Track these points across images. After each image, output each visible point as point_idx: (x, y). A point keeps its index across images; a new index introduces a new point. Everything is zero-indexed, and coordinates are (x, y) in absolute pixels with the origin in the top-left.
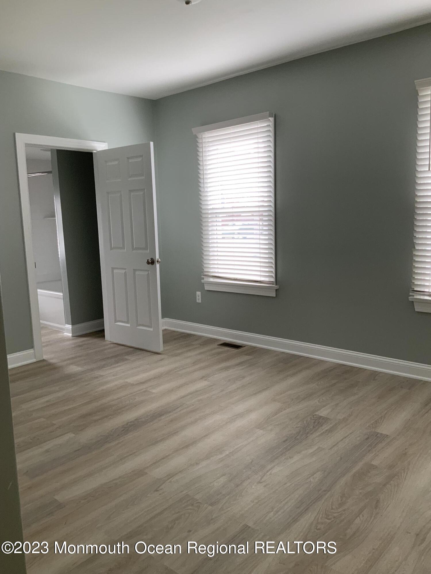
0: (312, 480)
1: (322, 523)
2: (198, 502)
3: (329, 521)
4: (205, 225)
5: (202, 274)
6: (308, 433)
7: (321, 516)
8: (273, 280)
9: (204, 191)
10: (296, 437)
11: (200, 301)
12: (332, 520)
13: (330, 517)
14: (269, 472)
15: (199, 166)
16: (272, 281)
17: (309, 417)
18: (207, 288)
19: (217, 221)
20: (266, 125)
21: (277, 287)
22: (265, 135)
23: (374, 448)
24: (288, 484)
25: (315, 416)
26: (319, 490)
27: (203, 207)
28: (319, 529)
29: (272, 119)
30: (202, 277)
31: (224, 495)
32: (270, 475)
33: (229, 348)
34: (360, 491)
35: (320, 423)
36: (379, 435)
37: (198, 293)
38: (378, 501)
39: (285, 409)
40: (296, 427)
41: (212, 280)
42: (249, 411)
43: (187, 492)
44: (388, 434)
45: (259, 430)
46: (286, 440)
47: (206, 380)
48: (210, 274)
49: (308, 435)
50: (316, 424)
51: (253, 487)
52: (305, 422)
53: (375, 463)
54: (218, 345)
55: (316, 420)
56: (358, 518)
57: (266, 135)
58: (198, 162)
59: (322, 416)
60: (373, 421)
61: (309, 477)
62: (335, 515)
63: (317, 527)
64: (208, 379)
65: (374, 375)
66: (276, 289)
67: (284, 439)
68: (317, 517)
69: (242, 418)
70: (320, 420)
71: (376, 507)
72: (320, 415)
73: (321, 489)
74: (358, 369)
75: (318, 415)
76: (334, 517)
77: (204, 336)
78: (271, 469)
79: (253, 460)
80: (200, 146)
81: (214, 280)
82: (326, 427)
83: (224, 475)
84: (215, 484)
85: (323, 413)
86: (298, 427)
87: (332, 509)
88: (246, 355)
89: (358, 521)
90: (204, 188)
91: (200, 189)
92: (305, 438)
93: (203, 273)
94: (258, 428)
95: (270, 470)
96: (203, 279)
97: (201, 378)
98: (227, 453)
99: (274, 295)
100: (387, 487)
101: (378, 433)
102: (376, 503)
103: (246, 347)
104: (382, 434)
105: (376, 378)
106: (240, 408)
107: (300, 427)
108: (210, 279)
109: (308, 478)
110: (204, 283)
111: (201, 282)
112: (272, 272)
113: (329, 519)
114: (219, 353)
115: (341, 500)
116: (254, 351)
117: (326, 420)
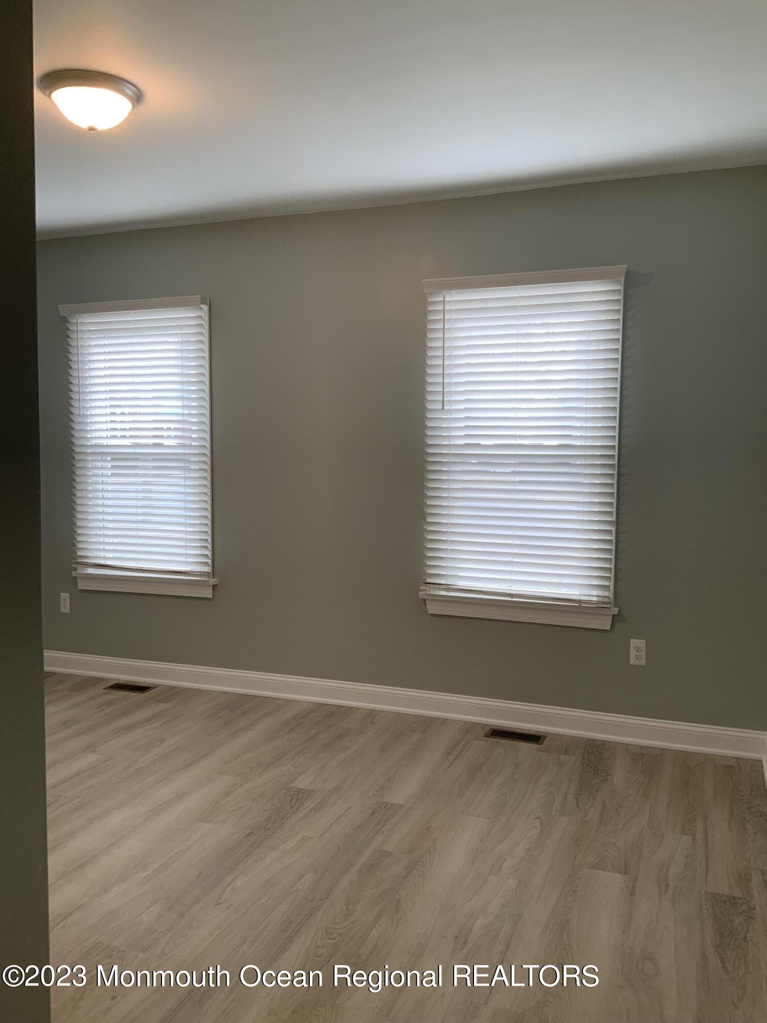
0: (299, 887)
1: (324, 947)
2: (120, 951)
3: (334, 941)
4: (80, 474)
5: (73, 561)
6: (283, 818)
7: (320, 937)
8: (207, 569)
9: (80, 415)
10: (265, 826)
11: (68, 610)
12: (338, 938)
13: (333, 936)
14: (231, 886)
15: (70, 371)
16: (207, 571)
17: (282, 792)
18: (82, 586)
19: (103, 467)
20: (195, 315)
21: (215, 581)
22: (193, 332)
23: (384, 825)
24: (264, 900)
25: (291, 790)
26: (312, 901)
27: (77, 442)
28: (320, 956)
29: (205, 308)
30: (74, 566)
31: (162, 932)
32: (232, 890)
33: (125, 693)
34: (373, 891)
35: (301, 800)
36: (389, 806)
37: (65, 596)
38: (399, 901)
39: (241, 786)
40: (264, 811)
41: (91, 571)
42: (181, 796)
43: (97, 939)
44: (401, 803)
45: (203, 823)
46: (251, 833)
47: (93, 752)
48: (89, 561)
49: (285, 820)
50: (294, 801)
51: (209, 912)
52: (276, 801)
53: (388, 847)
54: (104, 689)
55: (293, 795)
56: (374, 930)
57: (196, 331)
58: (68, 363)
59: (301, 789)
60: (379, 787)
61: (296, 884)
62: (341, 931)
63: (317, 953)
64: (97, 750)
65: (372, 715)
66: (213, 586)
67: (247, 832)
68: (316, 938)
69: (171, 808)
70: (300, 796)
71: (397, 910)
72: (298, 787)
73: (315, 898)
74: (347, 708)
75: (296, 788)
76: (340, 935)
77: (75, 675)
78: (233, 881)
79: (202, 871)
80: (73, 336)
81: (96, 571)
82: (310, 804)
83: (157, 902)
84: (144, 918)
85: (303, 783)
86: (266, 810)
87: (336, 924)
88: (161, 701)
89: (374, 933)
90: (80, 409)
91: (72, 410)
92: (280, 825)
93: (75, 559)
94: (202, 822)
95: (231, 883)
96: (76, 569)
97: (84, 750)
98: (156, 866)
99: (208, 593)
100: (409, 880)
101: (387, 803)
102: (397, 904)
103: (157, 689)
104: (393, 804)
105: (374, 721)
106: (165, 792)
107: (270, 809)
108: (89, 569)
109: (293, 885)
110: (76, 578)
111: (72, 575)
112: (207, 556)
113: (334, 939)
114: (111, 703)
115: (347, 909)
116: (172, 694)
117: (308, 793)
